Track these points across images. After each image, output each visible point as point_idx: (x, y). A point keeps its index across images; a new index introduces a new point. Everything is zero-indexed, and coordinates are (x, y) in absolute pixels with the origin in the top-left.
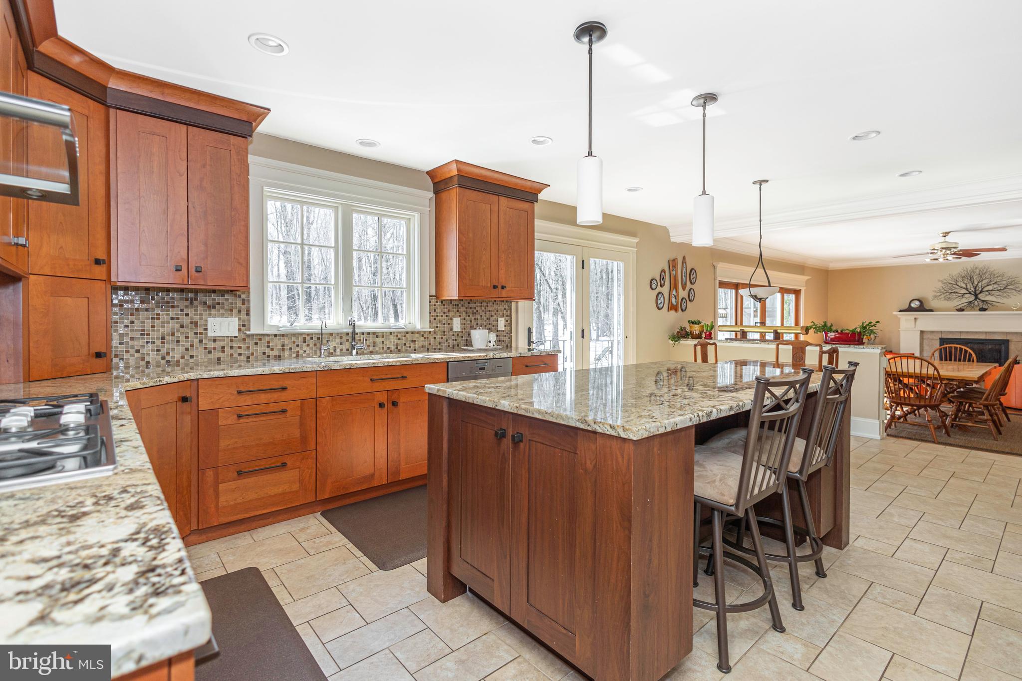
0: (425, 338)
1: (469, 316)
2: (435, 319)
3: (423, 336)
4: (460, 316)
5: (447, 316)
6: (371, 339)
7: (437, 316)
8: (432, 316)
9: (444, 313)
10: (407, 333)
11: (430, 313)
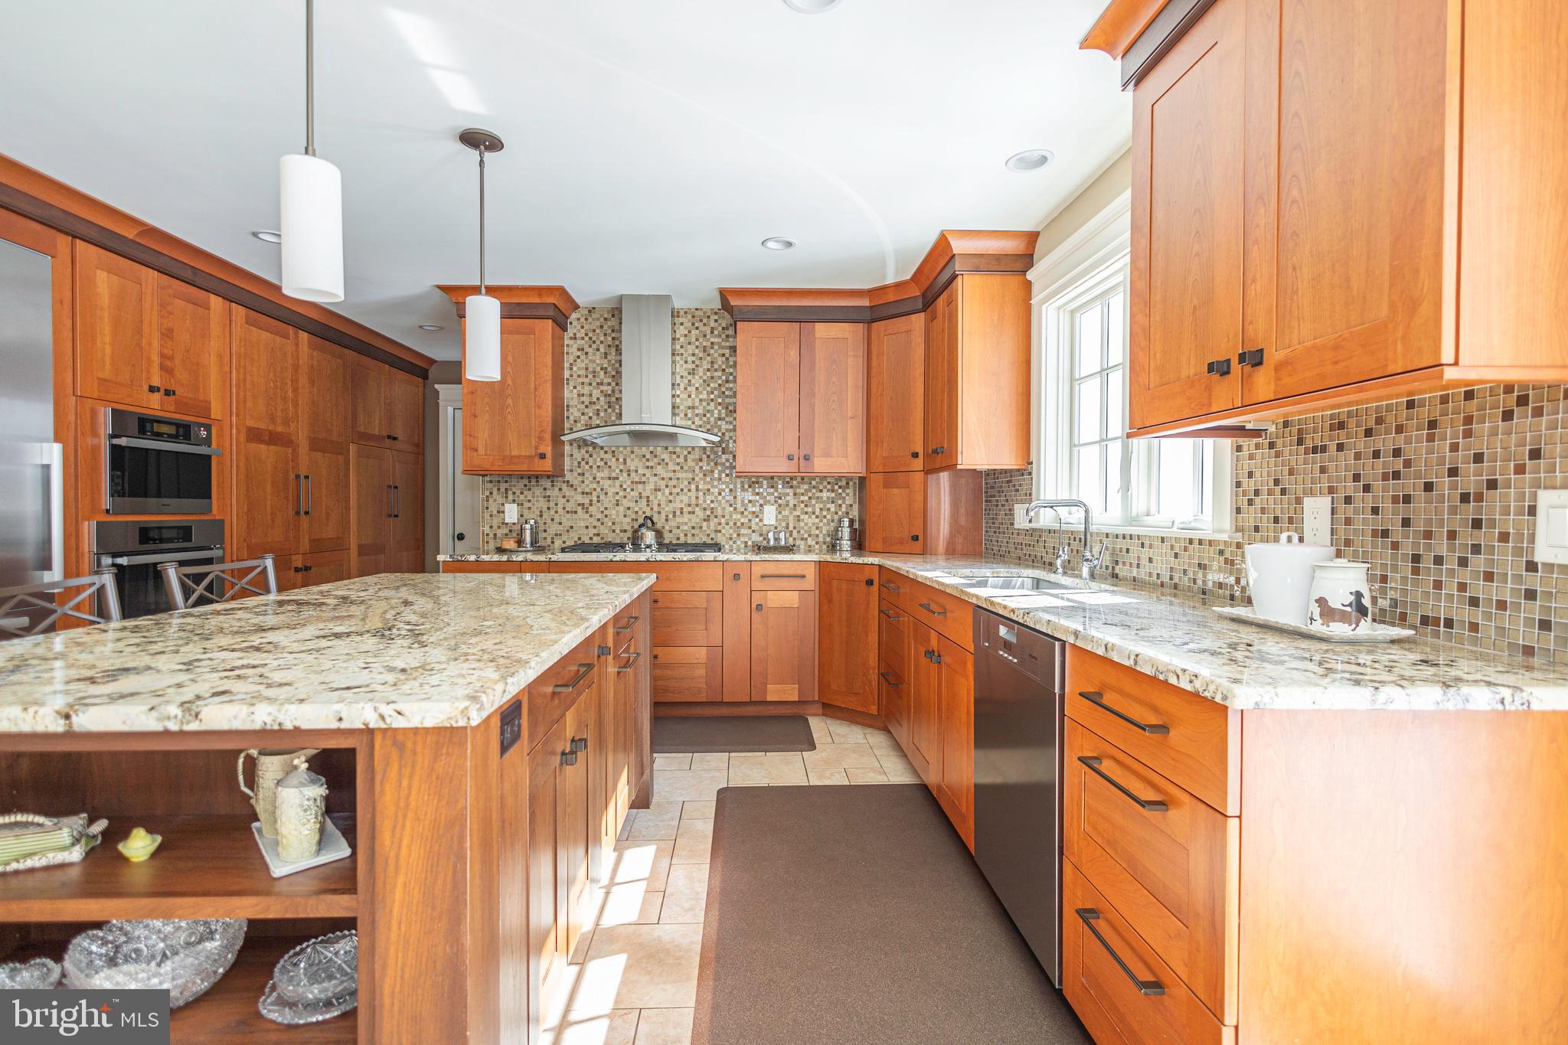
0: (1226, 559)
1: (1367, 488)
2: (1250, 502)
3: (1221, 552)
4: (1331, 490)
5: (1283, 492)
6: (1135, 548)
7: (1257, 493)
8: (1244, 493)
9: (1277, 482)
10: (1191, 541)
11: (1238, 484)
